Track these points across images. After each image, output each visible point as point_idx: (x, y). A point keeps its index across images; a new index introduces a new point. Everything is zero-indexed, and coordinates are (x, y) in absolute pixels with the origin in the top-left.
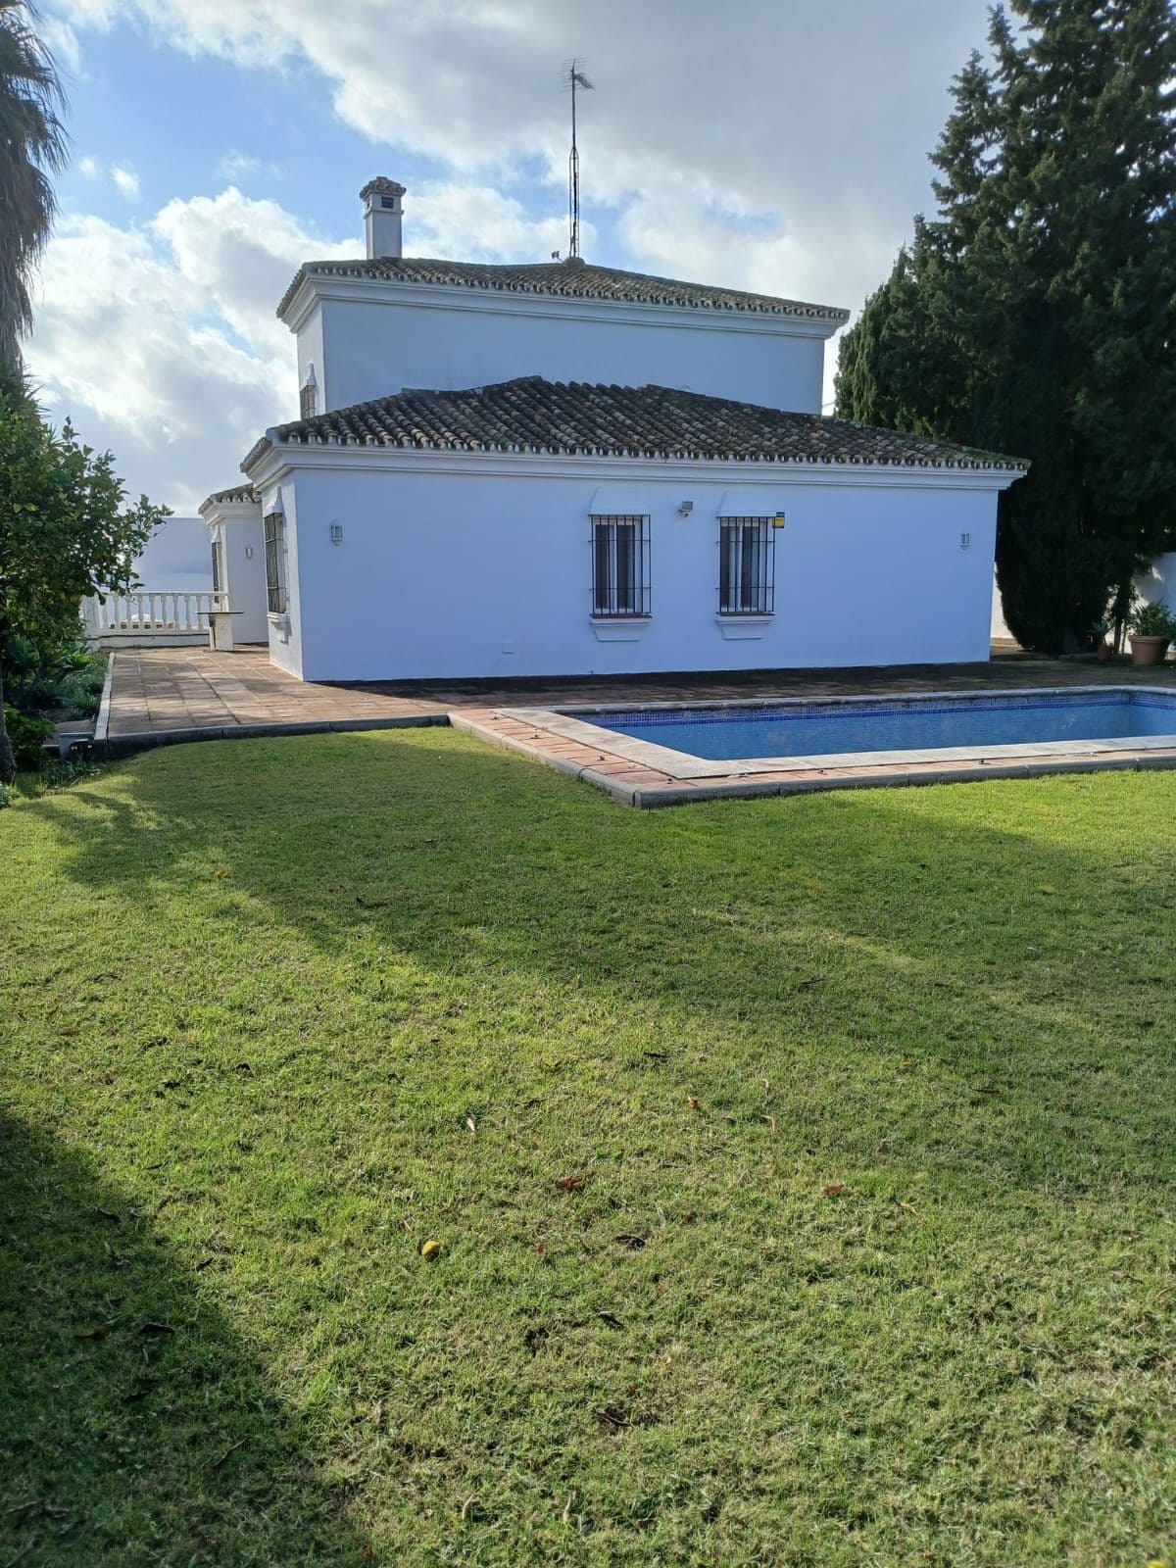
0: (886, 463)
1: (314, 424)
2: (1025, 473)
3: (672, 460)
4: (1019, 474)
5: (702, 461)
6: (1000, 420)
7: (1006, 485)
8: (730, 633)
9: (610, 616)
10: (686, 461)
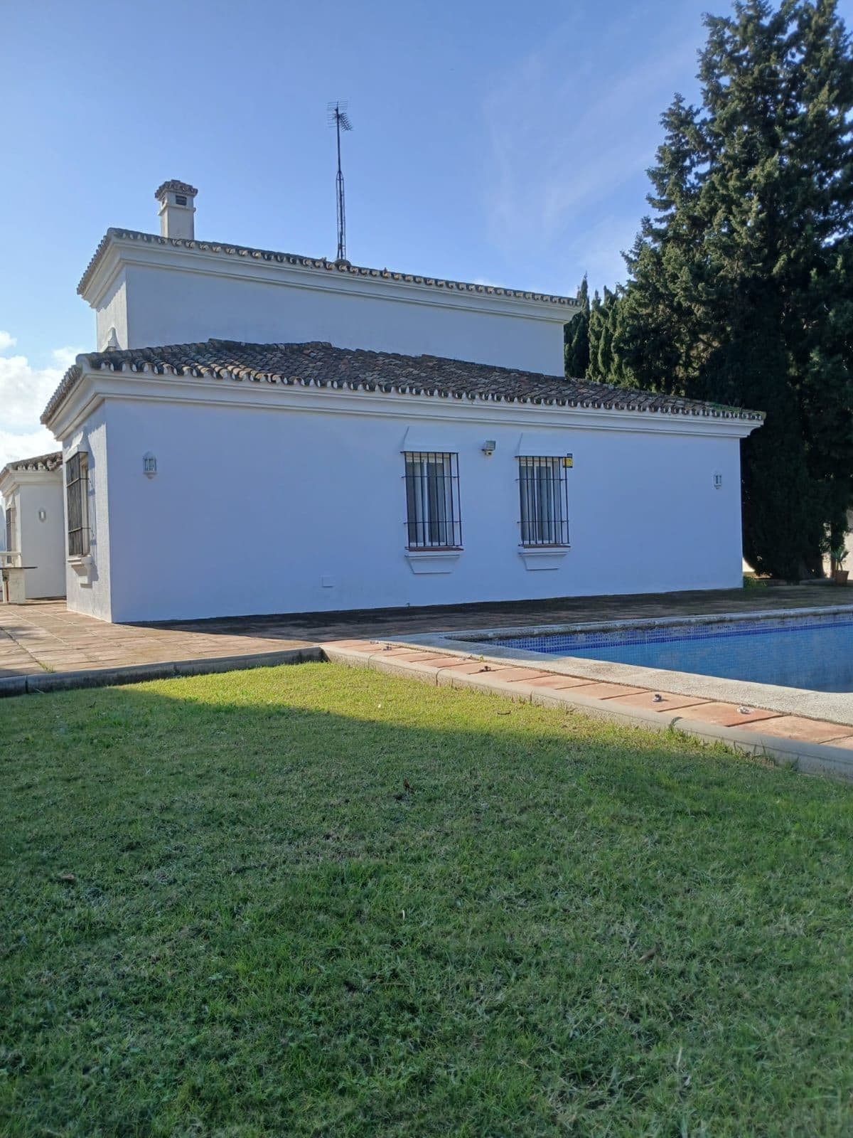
0: (656, 410)
1: (127, 357)
2: (762, 423)
3: (477, 402)
4: (758, 424)
5: (503, 404)
6: (734, 380)
7: (746, 433)
8: (532, 564)
9: (424, 549)
10: (489, 403)
